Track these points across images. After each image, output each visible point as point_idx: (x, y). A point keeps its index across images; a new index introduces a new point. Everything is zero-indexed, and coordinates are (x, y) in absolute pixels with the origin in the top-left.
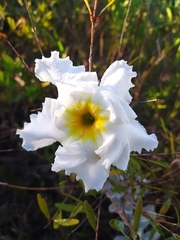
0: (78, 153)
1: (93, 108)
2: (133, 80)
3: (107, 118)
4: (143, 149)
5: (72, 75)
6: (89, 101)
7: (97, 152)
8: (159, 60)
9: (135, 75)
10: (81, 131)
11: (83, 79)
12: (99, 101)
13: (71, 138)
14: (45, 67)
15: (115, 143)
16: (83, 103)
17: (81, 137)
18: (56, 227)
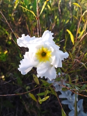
0: (45, 67)
1: (45, 50)
2: (53, 36)
3: (51, 51)
4: (64, 59)
5: (33, 41)
6: (43, 48)
7: (52, 64)
8: (53, 27)
9: (53, 34)
10: (43, 59)
11: (37, 41)
12: (46, 46)
13: (41, 63)
14: (21, 41)
15: (56, 58)
16: (41, 49)
17: (44, 61)
18: (41, 103)
